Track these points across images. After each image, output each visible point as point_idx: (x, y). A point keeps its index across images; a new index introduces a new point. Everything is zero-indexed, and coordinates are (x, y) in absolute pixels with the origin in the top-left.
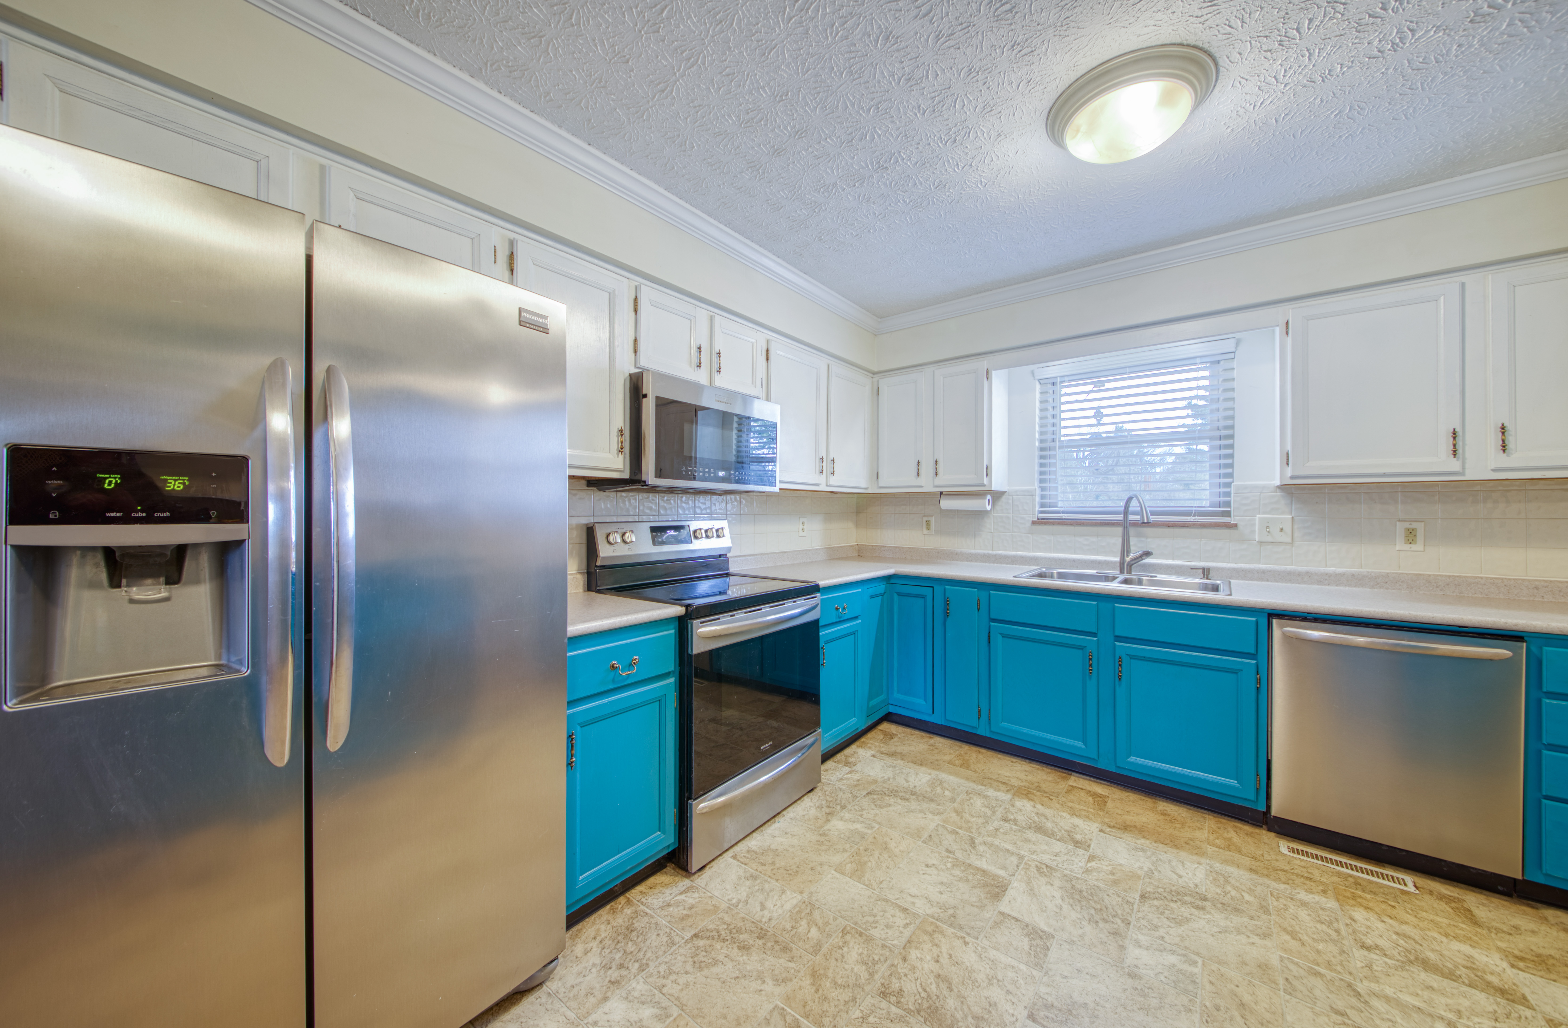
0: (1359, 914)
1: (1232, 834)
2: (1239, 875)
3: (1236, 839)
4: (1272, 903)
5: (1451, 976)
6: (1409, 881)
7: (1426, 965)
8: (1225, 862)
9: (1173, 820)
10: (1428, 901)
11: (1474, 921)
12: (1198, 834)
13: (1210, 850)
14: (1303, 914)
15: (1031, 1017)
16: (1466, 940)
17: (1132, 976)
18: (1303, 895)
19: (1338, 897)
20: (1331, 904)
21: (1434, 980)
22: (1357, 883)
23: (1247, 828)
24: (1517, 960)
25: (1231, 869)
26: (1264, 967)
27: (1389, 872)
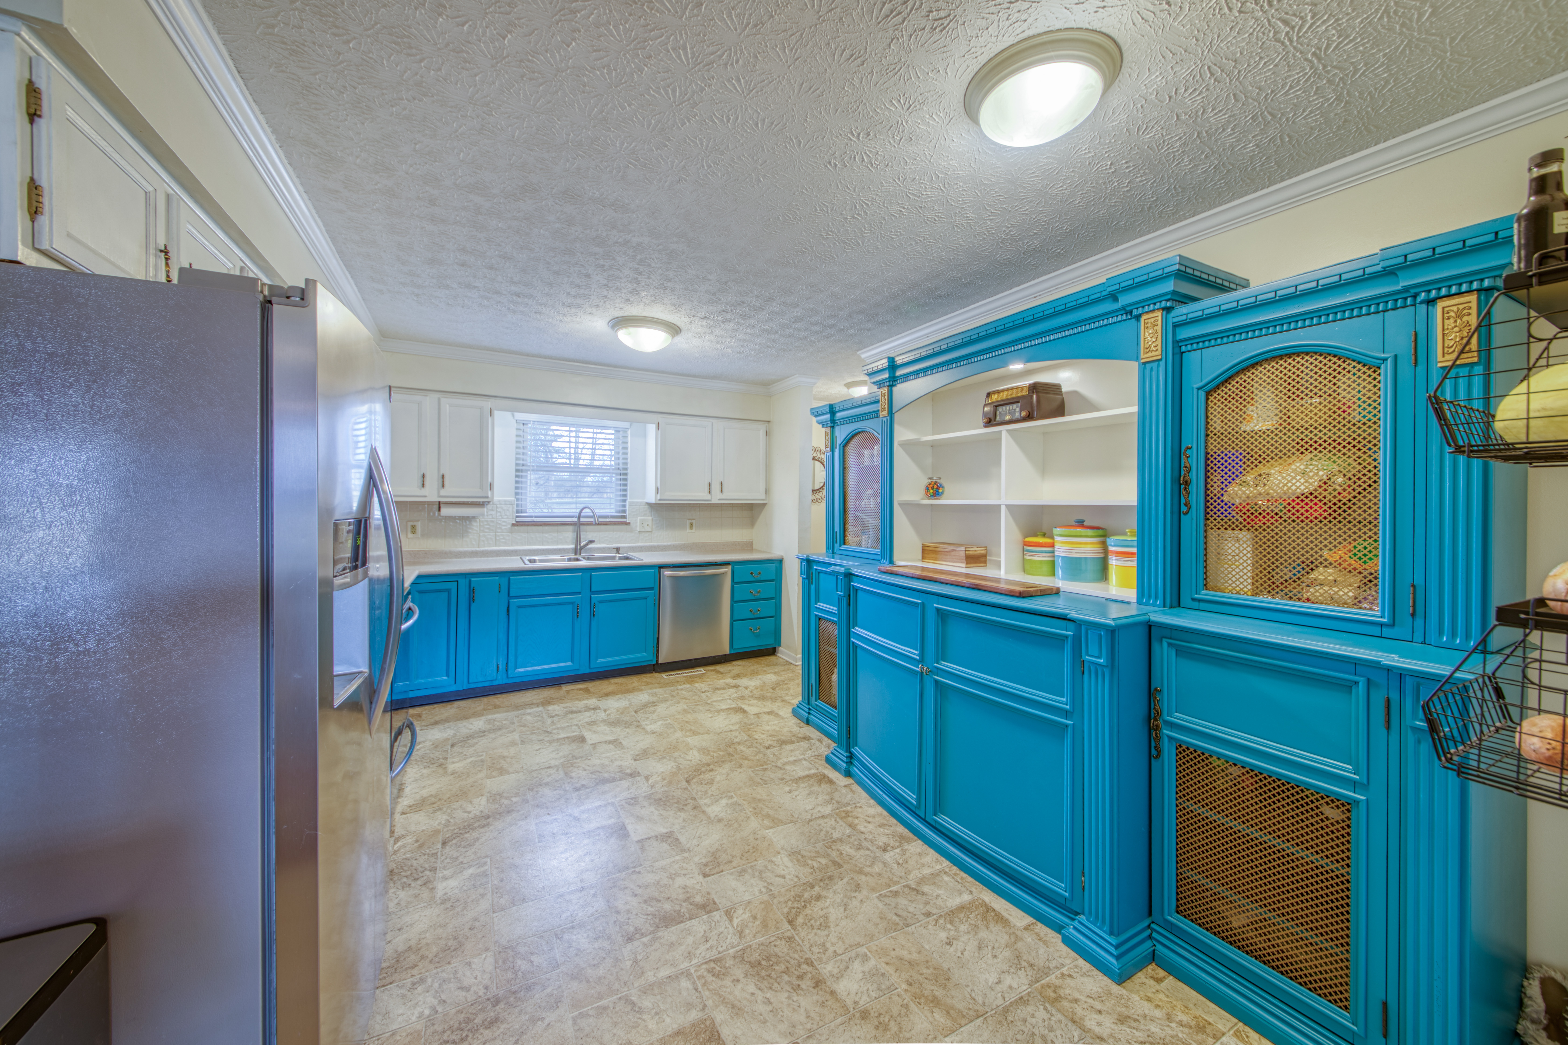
0: (697, 685)
1: (645, 679)
2: (658, 691)
3: (648, 680)
4: (674, 694)
5: (724, 689)
6: (702, 670)
7: (718, 689)
8: (651, 689)
9: (621, 684)
10: (710, 673)
11: (721, 673)
12: (634, 685)
13: (643, 688)
14: (683, 692)
15: (635, 760)
16: (722, 678)
17: (654, 733)
18: (680, 687)
19: (689, 683)
20: (688, 686)
21: (721, 691)
22: (691, 677)
23: (648, 675)
24: (734, 678)
25: (654, 690)
26: (685, 710)
27: (696, 670)
